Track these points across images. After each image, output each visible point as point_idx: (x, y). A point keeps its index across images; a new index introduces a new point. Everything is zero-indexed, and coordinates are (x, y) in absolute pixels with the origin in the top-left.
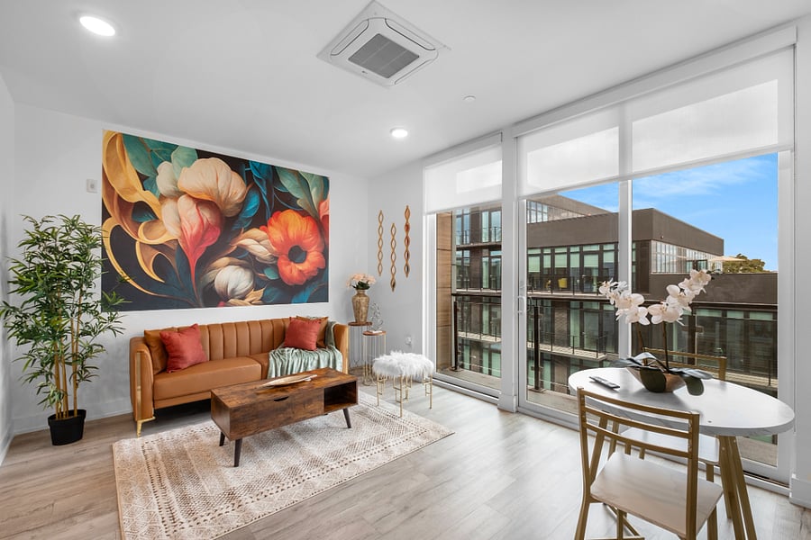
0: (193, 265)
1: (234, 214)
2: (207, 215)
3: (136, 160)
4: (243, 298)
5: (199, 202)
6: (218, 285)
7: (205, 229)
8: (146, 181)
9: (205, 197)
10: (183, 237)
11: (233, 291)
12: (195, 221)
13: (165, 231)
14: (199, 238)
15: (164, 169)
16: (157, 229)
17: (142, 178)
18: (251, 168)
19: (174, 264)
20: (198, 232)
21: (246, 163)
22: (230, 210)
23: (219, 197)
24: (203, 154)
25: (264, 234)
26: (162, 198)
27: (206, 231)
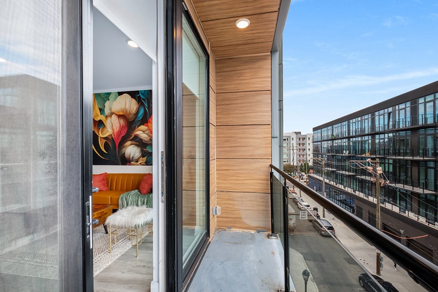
0: (117, 145)
1: (133, 119)
2: (122, 121)
3: (99, 103)
4: (137, 162)
5: (119, 116)
6: (127, 155)
7: (122, 128)
8: (102, 110)
9: (121, 113)
10: (114, 133)
11: (133, 158)
12: (118, 125)
13: (108, 131)
14: (119, 133)
15: (107, 104)
16: (105, 130)
17: (100, 110)
18: (140, 94)
19: (111, 146)
20: (119, 130)
21: (138, 92)
22: (131, 117)
23: (127, 112)
24: (120, 94)
25: (146, 128)
26: (107, 117)
27: (122, 129)
